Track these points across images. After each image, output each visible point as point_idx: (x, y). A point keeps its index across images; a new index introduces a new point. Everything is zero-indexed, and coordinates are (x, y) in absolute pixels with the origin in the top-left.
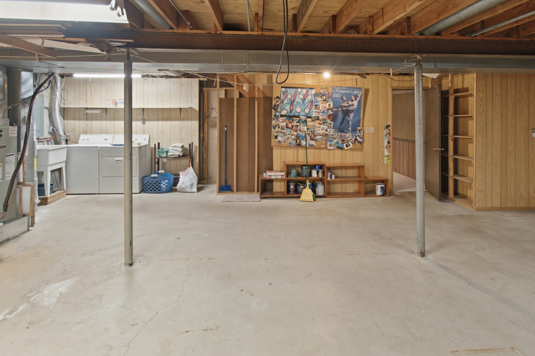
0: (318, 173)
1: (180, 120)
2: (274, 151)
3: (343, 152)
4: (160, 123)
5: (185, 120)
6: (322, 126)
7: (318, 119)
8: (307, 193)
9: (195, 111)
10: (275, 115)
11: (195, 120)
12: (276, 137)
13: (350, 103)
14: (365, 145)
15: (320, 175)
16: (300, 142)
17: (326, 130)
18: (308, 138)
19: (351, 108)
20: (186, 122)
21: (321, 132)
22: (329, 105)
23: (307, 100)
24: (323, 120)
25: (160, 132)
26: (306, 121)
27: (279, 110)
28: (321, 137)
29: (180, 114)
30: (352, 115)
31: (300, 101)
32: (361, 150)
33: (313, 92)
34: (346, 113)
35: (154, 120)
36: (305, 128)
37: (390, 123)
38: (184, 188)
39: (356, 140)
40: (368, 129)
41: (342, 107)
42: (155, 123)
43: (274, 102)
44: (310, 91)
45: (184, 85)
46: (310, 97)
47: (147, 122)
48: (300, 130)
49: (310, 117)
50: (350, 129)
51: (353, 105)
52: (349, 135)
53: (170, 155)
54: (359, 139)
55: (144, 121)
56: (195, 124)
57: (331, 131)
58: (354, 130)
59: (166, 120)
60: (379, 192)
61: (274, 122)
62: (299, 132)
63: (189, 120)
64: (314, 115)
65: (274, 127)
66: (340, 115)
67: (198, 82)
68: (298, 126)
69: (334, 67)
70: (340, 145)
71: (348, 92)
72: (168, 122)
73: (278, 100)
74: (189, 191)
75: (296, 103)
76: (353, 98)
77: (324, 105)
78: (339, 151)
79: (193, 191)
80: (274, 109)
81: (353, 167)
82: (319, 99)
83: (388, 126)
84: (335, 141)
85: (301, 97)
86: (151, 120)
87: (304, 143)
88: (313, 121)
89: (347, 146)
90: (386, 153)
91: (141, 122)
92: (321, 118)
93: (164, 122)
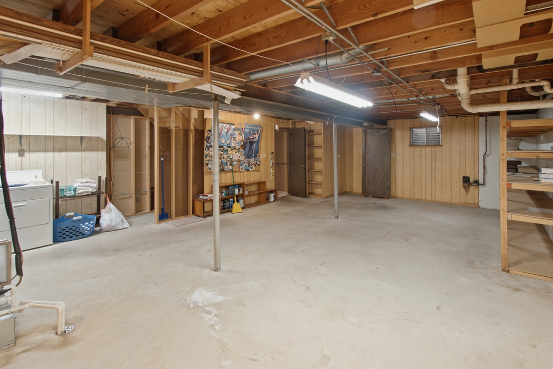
0: (239, 190)
1: (81, 150)
2: (205, 177)
3: (249, 172)
4: (50, 155)
5: (88, 151)
6: (237, 154)
7: (235, 149)
8: (237, 207)
9: (102, 140)
10: (207, 146)
11: (102, 150)
12: (207, 164)
13: (255, 136)
14: (261, 166)
15: (241, 192)
16: (223, 168)
17: (240, 157)
18: (229, 164)
19: (254, 140)
20: (89, 153)
21: (236, 158)
22: (242, 137)
23: (229, 133)
24: (238, 149)
25: (50, 166)
26: (227, 150)
27: (209, 141)
28: (236, 162)
29: (82, 144)
30: (254, 145)
31: (225, 134)
32: (259, 171)
33: (233, 127)
34: (251, 143)
35: (40, 151)
36: (226, 156)
37: (273, 151)
38: (114, 226)
39: (256, 163)
40: (262, 155)
41: (249, 139)
42: (41, 155)
43: (206, 135)
44: (231, 126)
45: (86, 109)
46: (231, 131)
47: (27, 154)
48: (223, 158)
49: (230, 147)
50: (253, 155)
51: (256, 138)
52: (252, 160)
53: (79, 193)
54: (258, 163)
55: (21, 153)
56: (103, 155)
57: (242, 158)
58: (255, 156)
59: (60, 150)
60: (272, 199)
61: (206, 152)
62: (222, 159)
63: (94, 150)
64: (233, 145)
65: (206, 156)
66: (248, 146)
67: (105, 108)
68: (222, 154)
69: (262, 111)
70: (247, 168)
71: (254, 128)
72: (63, 154)
73: (209, 133)
74: (121, 227)
75: (221, 136)
76: (256, 133)
77: (239, 137)
78: (246, 173)
79: (126, 226)
80: (206, 140)
81: (253, 184)
82: (236, 132)
83: (273, 152)
84: (244, 165)
85: (226, 130)
86: (34, 151)
87: (226, 167)
88: (232, 150)
89: (251, 168)
90: (272, 171)
91: (17, 154)
92: (237, 147)
93: (56, 154)
